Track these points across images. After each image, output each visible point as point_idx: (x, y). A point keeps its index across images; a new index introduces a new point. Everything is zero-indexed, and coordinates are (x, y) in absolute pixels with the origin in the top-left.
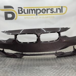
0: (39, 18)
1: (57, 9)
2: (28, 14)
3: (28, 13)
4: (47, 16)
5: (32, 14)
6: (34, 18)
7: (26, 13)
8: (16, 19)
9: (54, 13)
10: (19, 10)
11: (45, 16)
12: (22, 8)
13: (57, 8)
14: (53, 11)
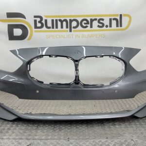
2: (53, 30)
13: (111, 18)
14: (103, 24)
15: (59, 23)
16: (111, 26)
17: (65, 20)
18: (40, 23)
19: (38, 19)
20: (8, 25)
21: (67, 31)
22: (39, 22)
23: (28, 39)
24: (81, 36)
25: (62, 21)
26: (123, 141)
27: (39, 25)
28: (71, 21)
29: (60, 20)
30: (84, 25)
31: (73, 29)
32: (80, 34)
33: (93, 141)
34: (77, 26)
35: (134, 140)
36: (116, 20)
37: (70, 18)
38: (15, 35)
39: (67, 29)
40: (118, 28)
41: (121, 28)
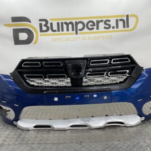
9: (111, 29)
13: (117, 18)
15: (65, 26)
16: (117, 27)
17: (71, 23)
18: (46, 26)
20: (14, 29)
21: (73, 34)
23: (34, 43)
25: (67, 24)
27: (44, 28)
29: (66, 23)
30: (90, 27)
31: (79, 32)
32: (87, 36)
33: (106, 144)
34: (83, 29)
35: (147, 142)
36: (123, 20)
37: (76, 21)
38: (20, 39)
40: (124, 29)
41: (128, 29)
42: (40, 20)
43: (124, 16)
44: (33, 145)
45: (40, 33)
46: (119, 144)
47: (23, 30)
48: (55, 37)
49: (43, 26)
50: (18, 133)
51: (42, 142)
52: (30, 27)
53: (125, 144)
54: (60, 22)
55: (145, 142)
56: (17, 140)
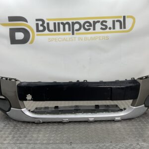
0: (77, 39)
1: (114, 22)
2: (55, 33)
3: (55, 31)
4: (93, 36)
5: (64, 32)
6: (68, 39)
7: (52, 31)
8: (31, 43)
9: (108, 30)
10: (37, 25)
11: (89, 36)
12: (43, 21)
13: (114, 19)
14: (106, 26)
15: (61, 26)
17: (68, 23)
19: (40, 23)
20: (10, 29)
22: (41, 25)
24: (83, 38)
26: (128, 145)
27: (41, 28)
28: (73, 24)
29: (62, 23)
30: (87, 28)
31: (75, 32)
32: (83, 36)
33: (97, 146)
34: (80, 29)
35: (140, 144)
36: (120, 21)
37: (73, 21)
38: (16, 39)
39: (70, 32)
40: (121, 30)
41: (124, 30)
42: (37, 20)
43: (120, 17)
44: (21, 145)
45: (36, 33)
46: (111, 145)
47: (19, 30)
48: (51, 37)
49: (39, 25)
50: (7, 133)
51: (31, 142)
52: (26, 26)
53: (117, 145)
54: (57, 22)
55: (138, 144)
56: (5, 140)
